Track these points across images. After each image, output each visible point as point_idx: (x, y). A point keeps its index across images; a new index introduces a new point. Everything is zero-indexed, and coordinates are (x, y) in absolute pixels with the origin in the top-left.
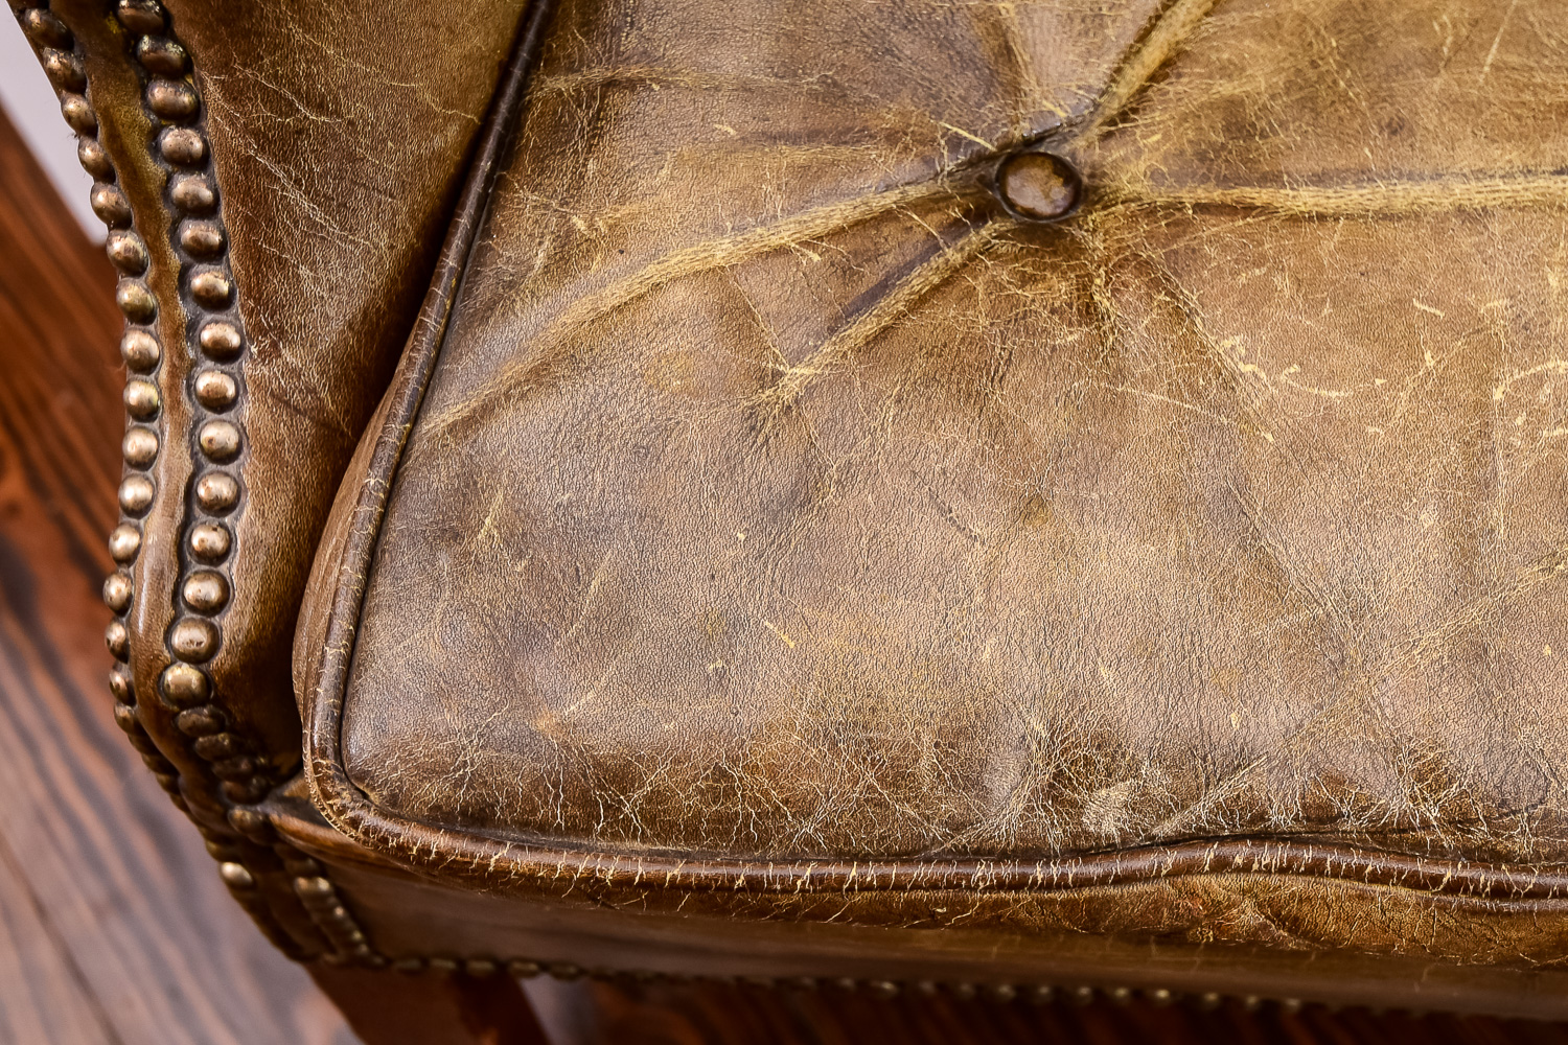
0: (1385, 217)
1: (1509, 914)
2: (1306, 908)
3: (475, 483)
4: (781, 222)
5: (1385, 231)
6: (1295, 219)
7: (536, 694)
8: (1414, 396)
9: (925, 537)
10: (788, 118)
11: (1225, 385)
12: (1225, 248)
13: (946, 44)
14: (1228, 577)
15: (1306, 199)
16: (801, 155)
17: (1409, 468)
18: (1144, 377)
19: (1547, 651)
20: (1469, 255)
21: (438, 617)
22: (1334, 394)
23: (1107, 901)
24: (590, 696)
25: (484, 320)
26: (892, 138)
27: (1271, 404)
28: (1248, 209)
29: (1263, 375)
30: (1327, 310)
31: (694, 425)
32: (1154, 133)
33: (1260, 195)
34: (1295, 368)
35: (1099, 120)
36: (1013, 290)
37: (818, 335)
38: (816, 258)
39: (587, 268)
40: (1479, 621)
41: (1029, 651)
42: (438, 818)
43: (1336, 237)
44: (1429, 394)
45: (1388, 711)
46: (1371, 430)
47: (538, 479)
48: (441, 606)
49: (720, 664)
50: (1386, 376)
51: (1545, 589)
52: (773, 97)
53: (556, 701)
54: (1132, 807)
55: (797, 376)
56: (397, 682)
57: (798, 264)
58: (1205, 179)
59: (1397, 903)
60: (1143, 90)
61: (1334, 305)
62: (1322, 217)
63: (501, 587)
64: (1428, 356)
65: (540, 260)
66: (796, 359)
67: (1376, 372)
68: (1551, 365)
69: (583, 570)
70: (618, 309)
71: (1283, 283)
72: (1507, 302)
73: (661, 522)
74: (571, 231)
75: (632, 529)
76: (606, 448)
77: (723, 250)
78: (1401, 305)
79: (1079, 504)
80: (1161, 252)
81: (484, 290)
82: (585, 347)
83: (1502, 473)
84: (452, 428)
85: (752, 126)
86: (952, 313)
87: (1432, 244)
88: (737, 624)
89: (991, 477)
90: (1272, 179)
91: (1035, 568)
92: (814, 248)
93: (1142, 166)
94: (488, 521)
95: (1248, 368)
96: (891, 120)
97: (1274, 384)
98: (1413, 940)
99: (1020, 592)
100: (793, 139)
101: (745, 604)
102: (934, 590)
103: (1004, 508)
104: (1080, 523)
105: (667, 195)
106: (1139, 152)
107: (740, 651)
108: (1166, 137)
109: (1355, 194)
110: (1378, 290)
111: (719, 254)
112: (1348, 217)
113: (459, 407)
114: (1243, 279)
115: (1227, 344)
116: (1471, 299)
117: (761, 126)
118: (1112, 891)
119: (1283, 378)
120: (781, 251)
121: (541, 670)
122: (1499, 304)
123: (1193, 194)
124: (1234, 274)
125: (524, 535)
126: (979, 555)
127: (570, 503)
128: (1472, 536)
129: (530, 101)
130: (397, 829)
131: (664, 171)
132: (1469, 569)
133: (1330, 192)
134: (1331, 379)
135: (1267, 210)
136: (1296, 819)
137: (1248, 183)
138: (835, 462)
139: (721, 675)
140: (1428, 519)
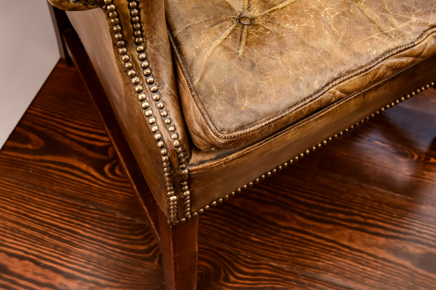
0: (292, 3)
1: (368, 73)
2: (344, 87)
3: (209, 86)
4: (222, 35)
5: (294, 5)
6: (282, 8)
7: (239, 105)
8: (313, 21)
9: (272, 62)
10: (213, 22)
11: (290, 30)
12: (277, 15)
13: (223, 6)
14: (309, 51)
15: (281, 6)
16: (218, 26)
17: (320, 28)
18: (281, 33)
19: (351, 40)
20: (306, 2)
21: (218, 103)
22: (304, 25)
23: (322, 98)
24: (247, 102)
25: (192, 66)
26: (226, 20)
27: (297, 29)
28: (275, 10)
29: (294, 27)
30: (295, 16)
31: (233, 63)
32: (255, 7)
33: (275, 8)
34: (297, 24)
35: (246, 10)
36: (256, 31)
37: (239, 46)
38: (231, 37)
39: (203, 52)
40: (341, 41)
41: (295, 69)
42: (237, 130)
43: (289, 8)
44: (315, 19)
45: (339, 56)
46: (312, 26)
47: (217, 81)
48: (218, 102)
49: (259, 90)
50: (308, 20)
51: (346, 34)
52: (209, 20)
53: (243, 105)
54: (319, 83)
55: (241, 52)
56: (219, 114)
57: (229, 39)
58: (266, 9)
59: (355, 79)
60: (249, 3)
61: (296, 15)
62: (285, 7)
63: (224, 96)
64: (311, 15)
65: (195, 55)
66: (239, 50)
67: (307, 20)
68: (326, 10)
69: (233, 88)
70: (211, 54)
71: (287, 16)
72: (315, 5)
73: (239, 77)
74: (196, 48)
75: (235, 80)
76: (224, 72)
77: (219, 41)
78: (303, 11)
79: (287, 50)
80: (269, 19)
81: (189, 63)
82: (210, 61)
83: (330, 24)
84: (199, 81)
85: (210, 25)
86: (252, 37)
87: (300, 3)
88: (258, 84)
89: (274, 52)
90: (274, 5)
91: (288, 60)
92: (229, 36)
93: (257, 12)
94: (214, 89)
95: (291, 27)
96: (224, 18)
97: (296, 27)
98: (359, 84)
99: (288, 63)
100: (215, 24)
101: (257, 81)
102: (278, 68)
103: (278, 55)
104: (288, 52)
105: (206, 38)
106: (255, 10)
107: (261, 87)
108: (257, 7)
109: (286, 2)
110: (299, 11)
111: (219, 42)
112: (288, 5)
113: (198, 79)
114: (282, 17)
115: (287, 25)
116: (310, 7)
117: (210, 24)
118: (322, 96)
119: (297, 26)
120: (226, 38)
121: (237, 102)
122: (314, 6)
123: (267, 12)
124: (281, 17)
125: (221, 88)
126: (280, 62)
127: (224, 81)
128: (333, 32)
129: (176, 36)
130: (232, 134)
131: (203, 35)
132: (336, 36)
133: (283, 4)
134: (303, 23)
135: (277, 9)
136: (337, 75)
137: (272, 7)
138: (254, 59)
139: (260, 91)
140: (327, 32)
